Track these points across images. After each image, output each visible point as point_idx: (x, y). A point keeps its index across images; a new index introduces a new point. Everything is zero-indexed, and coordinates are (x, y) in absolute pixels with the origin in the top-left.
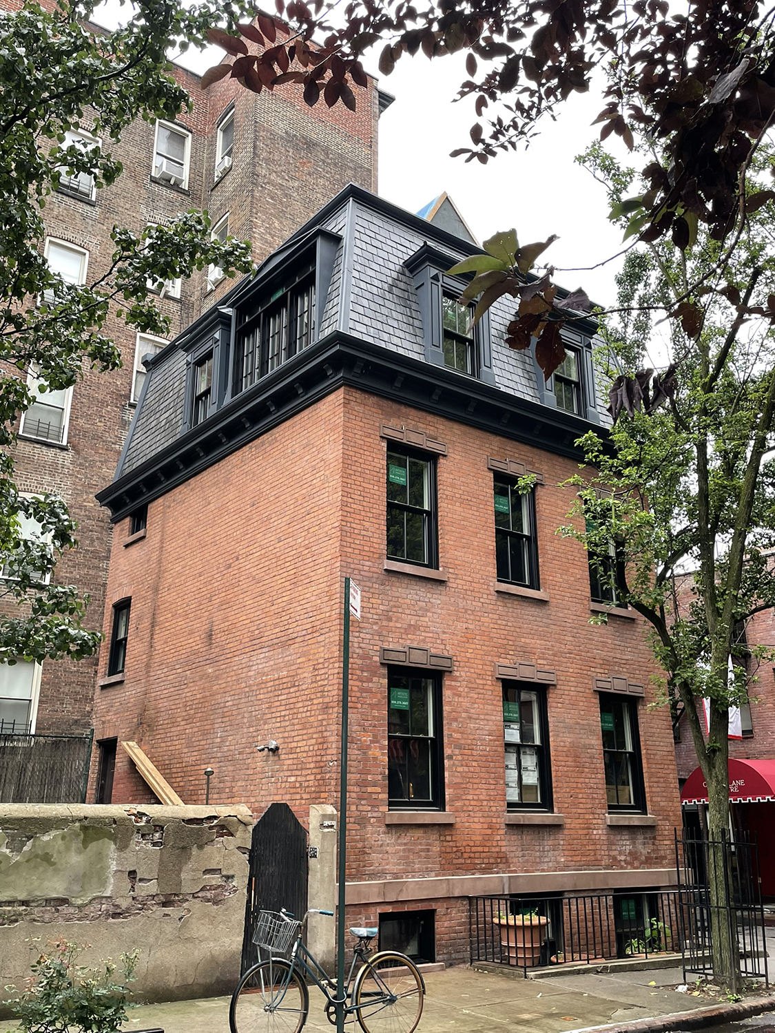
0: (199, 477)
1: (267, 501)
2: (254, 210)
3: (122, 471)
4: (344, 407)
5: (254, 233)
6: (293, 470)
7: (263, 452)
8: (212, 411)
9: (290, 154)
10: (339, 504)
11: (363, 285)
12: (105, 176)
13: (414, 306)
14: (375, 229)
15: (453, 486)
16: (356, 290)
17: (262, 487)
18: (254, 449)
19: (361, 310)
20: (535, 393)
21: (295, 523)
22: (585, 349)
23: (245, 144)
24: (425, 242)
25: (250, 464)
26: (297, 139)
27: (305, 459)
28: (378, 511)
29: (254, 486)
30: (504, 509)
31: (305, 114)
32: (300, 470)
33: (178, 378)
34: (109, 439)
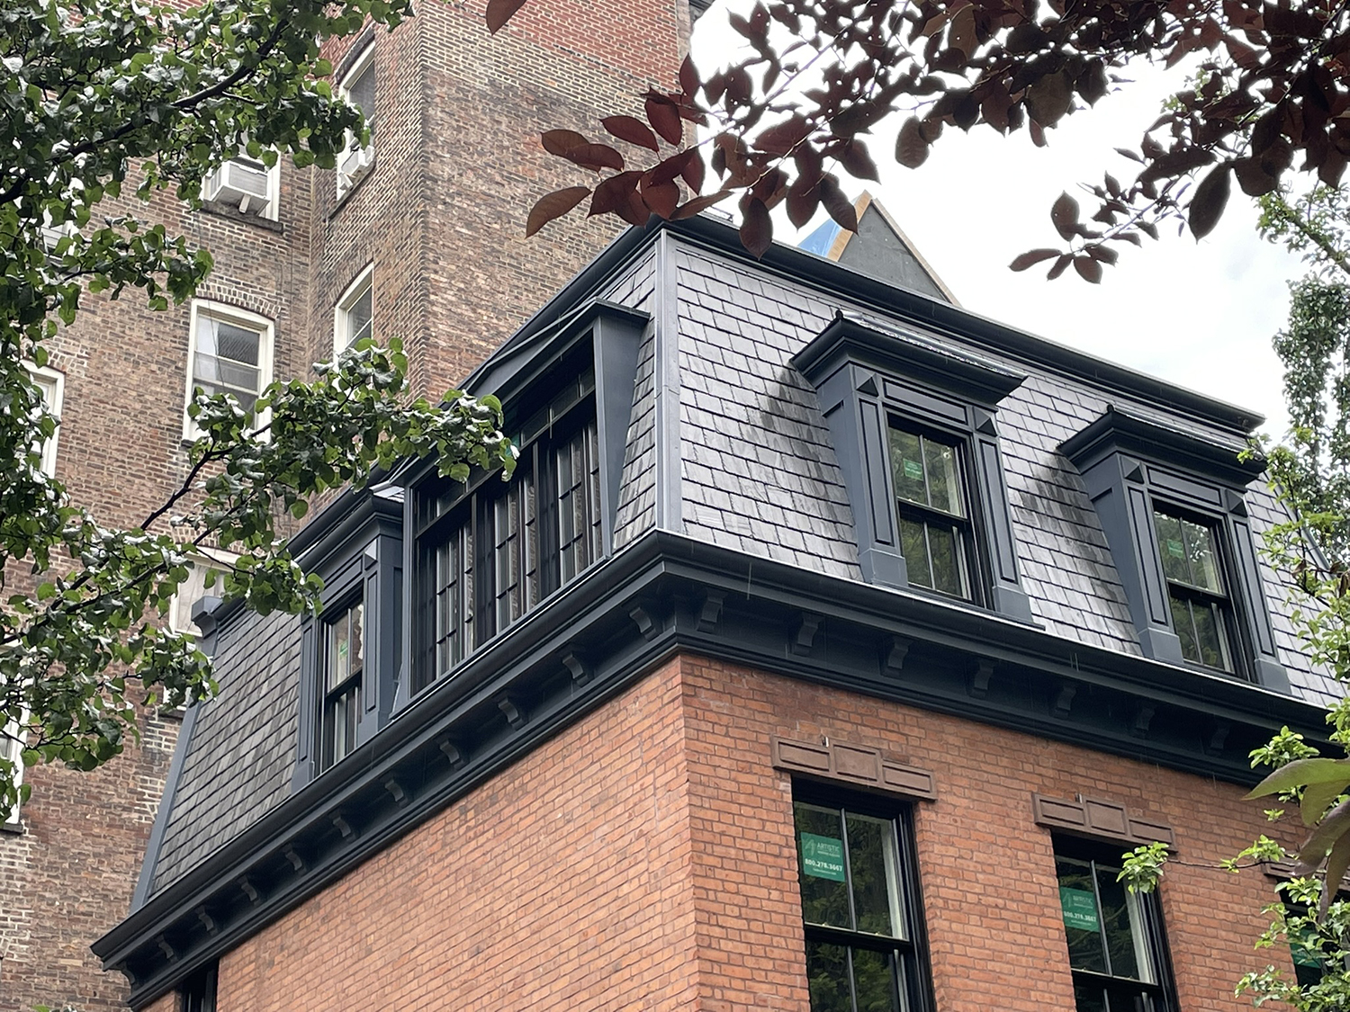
0: (340, 888)
1: (508, 942)
2: (431, 256)
3: (154, 879)
4: (685, 704)
5: (432, 304)
6: (571, 860)
7: (495, 820)
8: (368, 728)
9: (503, 127)
10: (691, 942)
11: (704, 419)
12: (172, 285)
13: (825, 455)
14: (723, 293)
15: (957, 874)
16: (691, 433)
17: (497, 906)
18: (471, 814)
19: (704, 475)
20: (1127, 632)
21: (584, 995)
22: (1231, 518)
23: (401, 114)
24: (839, 313)
25: (464, 851)
26: (515, 94)
27: (599, 833)
28: (785, 954)
29: (478, 906)
30: (1089, 920)
31: (529, 40)
32: (589, 862)
33: (280, 649)
34: (116, 800)
